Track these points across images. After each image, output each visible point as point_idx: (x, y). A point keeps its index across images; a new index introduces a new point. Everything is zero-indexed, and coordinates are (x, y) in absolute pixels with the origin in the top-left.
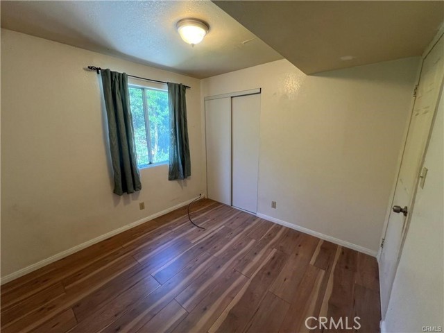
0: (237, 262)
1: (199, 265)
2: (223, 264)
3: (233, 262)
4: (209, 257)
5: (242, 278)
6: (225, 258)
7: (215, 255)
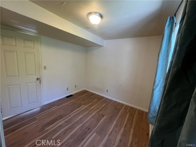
0: (72, 121)
1: (89, 120)
2: (78, 120)
3: (74, 121)
4: (85, 124)
5: (72, 115)
6: (77, 123)
7: (82, 124)
